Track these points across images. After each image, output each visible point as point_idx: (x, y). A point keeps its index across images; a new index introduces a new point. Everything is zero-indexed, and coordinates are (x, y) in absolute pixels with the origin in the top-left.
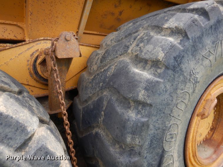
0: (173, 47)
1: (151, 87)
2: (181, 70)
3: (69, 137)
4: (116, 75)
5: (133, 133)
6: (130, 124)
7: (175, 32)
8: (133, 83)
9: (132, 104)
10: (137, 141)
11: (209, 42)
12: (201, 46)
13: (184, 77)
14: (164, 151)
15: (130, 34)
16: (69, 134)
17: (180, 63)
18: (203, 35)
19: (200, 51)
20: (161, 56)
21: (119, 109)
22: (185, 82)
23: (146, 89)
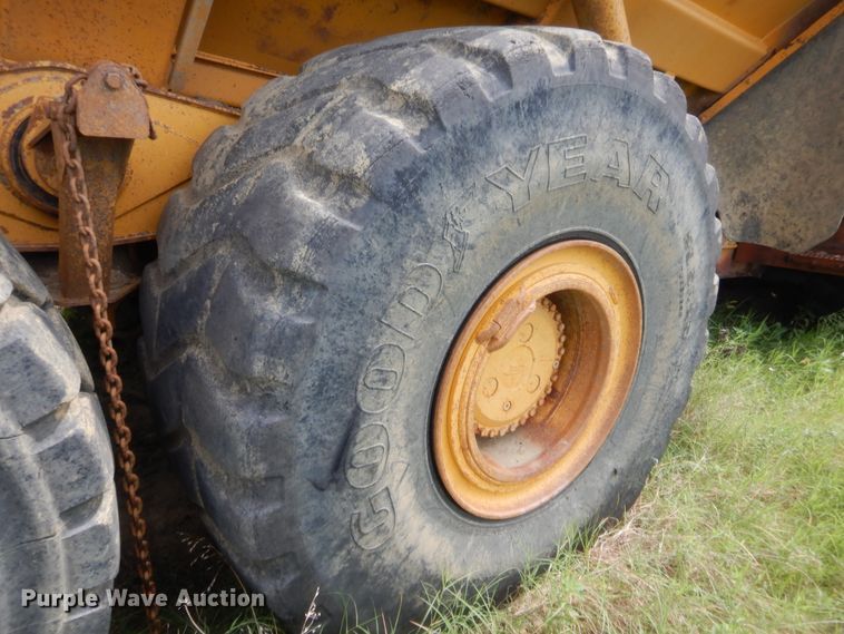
0: (395, 144)
1: (326, 241)
2: (417, 207)
3: (108, 365)
4: (251, 205)
5: (271, 351)
6: (263, 329)
7: (413, 106)
8: (285, 226)
9: (279, 280)
10: (280, 373)
11: (509, 145)
12: (482, 152)
13: (426, 227)
14: (357, 411)
15: (316, 93)
16: (109, 357)
17: (416, 190)
18: (489, 124)
19: (478, 166)
20: (361, 164)
21: (246, 293)
22: (428, 240)
23: (312, 243)
